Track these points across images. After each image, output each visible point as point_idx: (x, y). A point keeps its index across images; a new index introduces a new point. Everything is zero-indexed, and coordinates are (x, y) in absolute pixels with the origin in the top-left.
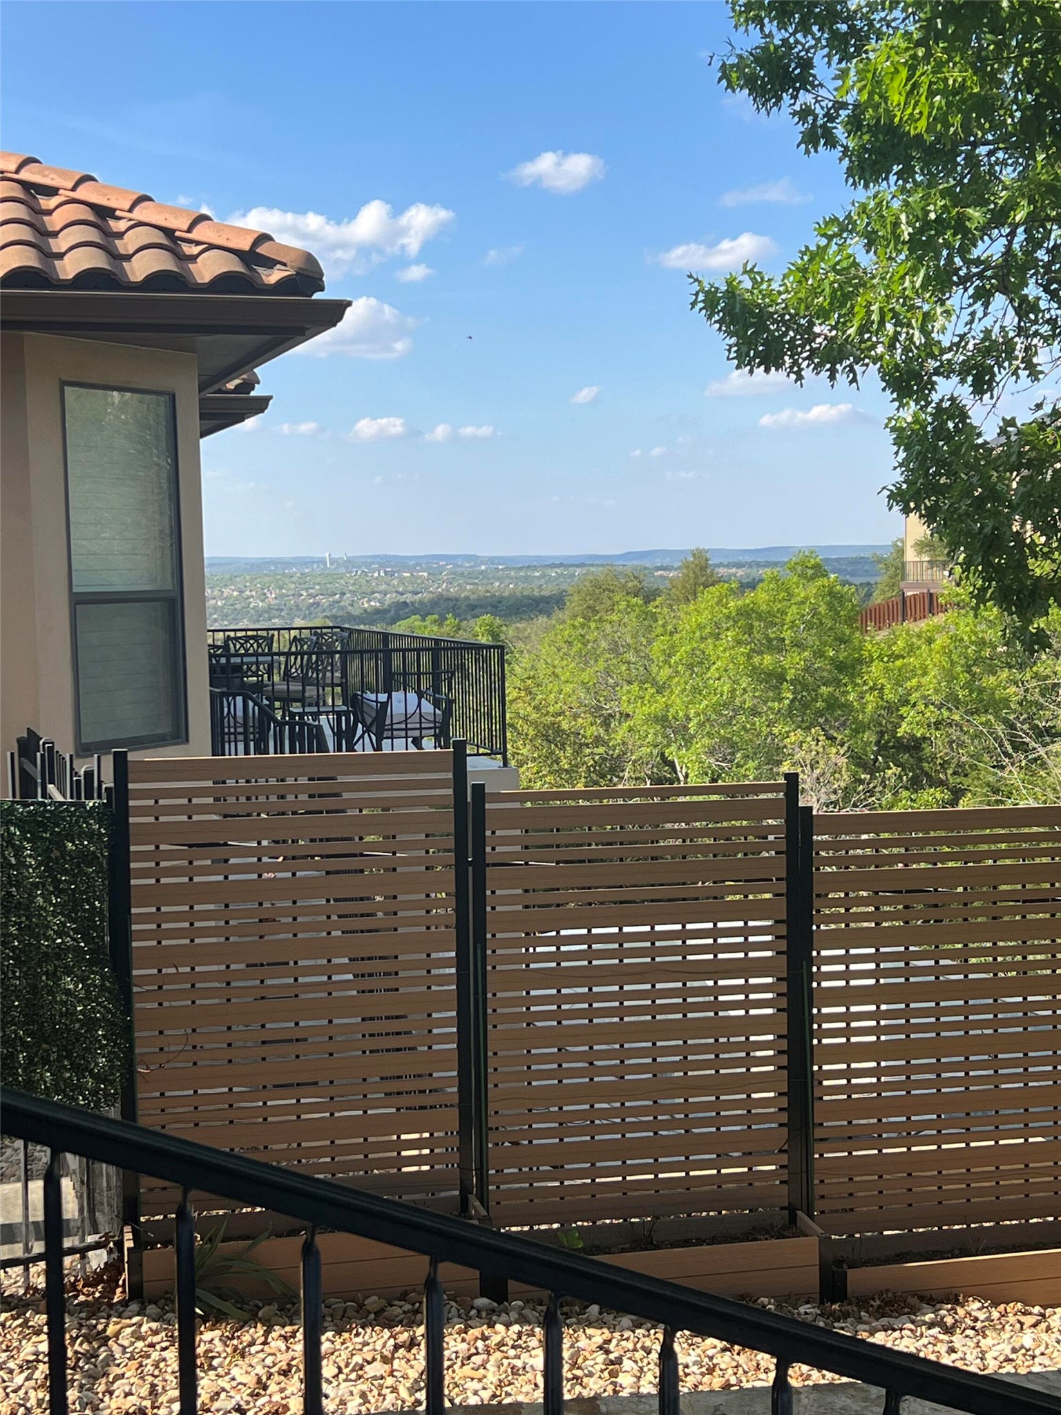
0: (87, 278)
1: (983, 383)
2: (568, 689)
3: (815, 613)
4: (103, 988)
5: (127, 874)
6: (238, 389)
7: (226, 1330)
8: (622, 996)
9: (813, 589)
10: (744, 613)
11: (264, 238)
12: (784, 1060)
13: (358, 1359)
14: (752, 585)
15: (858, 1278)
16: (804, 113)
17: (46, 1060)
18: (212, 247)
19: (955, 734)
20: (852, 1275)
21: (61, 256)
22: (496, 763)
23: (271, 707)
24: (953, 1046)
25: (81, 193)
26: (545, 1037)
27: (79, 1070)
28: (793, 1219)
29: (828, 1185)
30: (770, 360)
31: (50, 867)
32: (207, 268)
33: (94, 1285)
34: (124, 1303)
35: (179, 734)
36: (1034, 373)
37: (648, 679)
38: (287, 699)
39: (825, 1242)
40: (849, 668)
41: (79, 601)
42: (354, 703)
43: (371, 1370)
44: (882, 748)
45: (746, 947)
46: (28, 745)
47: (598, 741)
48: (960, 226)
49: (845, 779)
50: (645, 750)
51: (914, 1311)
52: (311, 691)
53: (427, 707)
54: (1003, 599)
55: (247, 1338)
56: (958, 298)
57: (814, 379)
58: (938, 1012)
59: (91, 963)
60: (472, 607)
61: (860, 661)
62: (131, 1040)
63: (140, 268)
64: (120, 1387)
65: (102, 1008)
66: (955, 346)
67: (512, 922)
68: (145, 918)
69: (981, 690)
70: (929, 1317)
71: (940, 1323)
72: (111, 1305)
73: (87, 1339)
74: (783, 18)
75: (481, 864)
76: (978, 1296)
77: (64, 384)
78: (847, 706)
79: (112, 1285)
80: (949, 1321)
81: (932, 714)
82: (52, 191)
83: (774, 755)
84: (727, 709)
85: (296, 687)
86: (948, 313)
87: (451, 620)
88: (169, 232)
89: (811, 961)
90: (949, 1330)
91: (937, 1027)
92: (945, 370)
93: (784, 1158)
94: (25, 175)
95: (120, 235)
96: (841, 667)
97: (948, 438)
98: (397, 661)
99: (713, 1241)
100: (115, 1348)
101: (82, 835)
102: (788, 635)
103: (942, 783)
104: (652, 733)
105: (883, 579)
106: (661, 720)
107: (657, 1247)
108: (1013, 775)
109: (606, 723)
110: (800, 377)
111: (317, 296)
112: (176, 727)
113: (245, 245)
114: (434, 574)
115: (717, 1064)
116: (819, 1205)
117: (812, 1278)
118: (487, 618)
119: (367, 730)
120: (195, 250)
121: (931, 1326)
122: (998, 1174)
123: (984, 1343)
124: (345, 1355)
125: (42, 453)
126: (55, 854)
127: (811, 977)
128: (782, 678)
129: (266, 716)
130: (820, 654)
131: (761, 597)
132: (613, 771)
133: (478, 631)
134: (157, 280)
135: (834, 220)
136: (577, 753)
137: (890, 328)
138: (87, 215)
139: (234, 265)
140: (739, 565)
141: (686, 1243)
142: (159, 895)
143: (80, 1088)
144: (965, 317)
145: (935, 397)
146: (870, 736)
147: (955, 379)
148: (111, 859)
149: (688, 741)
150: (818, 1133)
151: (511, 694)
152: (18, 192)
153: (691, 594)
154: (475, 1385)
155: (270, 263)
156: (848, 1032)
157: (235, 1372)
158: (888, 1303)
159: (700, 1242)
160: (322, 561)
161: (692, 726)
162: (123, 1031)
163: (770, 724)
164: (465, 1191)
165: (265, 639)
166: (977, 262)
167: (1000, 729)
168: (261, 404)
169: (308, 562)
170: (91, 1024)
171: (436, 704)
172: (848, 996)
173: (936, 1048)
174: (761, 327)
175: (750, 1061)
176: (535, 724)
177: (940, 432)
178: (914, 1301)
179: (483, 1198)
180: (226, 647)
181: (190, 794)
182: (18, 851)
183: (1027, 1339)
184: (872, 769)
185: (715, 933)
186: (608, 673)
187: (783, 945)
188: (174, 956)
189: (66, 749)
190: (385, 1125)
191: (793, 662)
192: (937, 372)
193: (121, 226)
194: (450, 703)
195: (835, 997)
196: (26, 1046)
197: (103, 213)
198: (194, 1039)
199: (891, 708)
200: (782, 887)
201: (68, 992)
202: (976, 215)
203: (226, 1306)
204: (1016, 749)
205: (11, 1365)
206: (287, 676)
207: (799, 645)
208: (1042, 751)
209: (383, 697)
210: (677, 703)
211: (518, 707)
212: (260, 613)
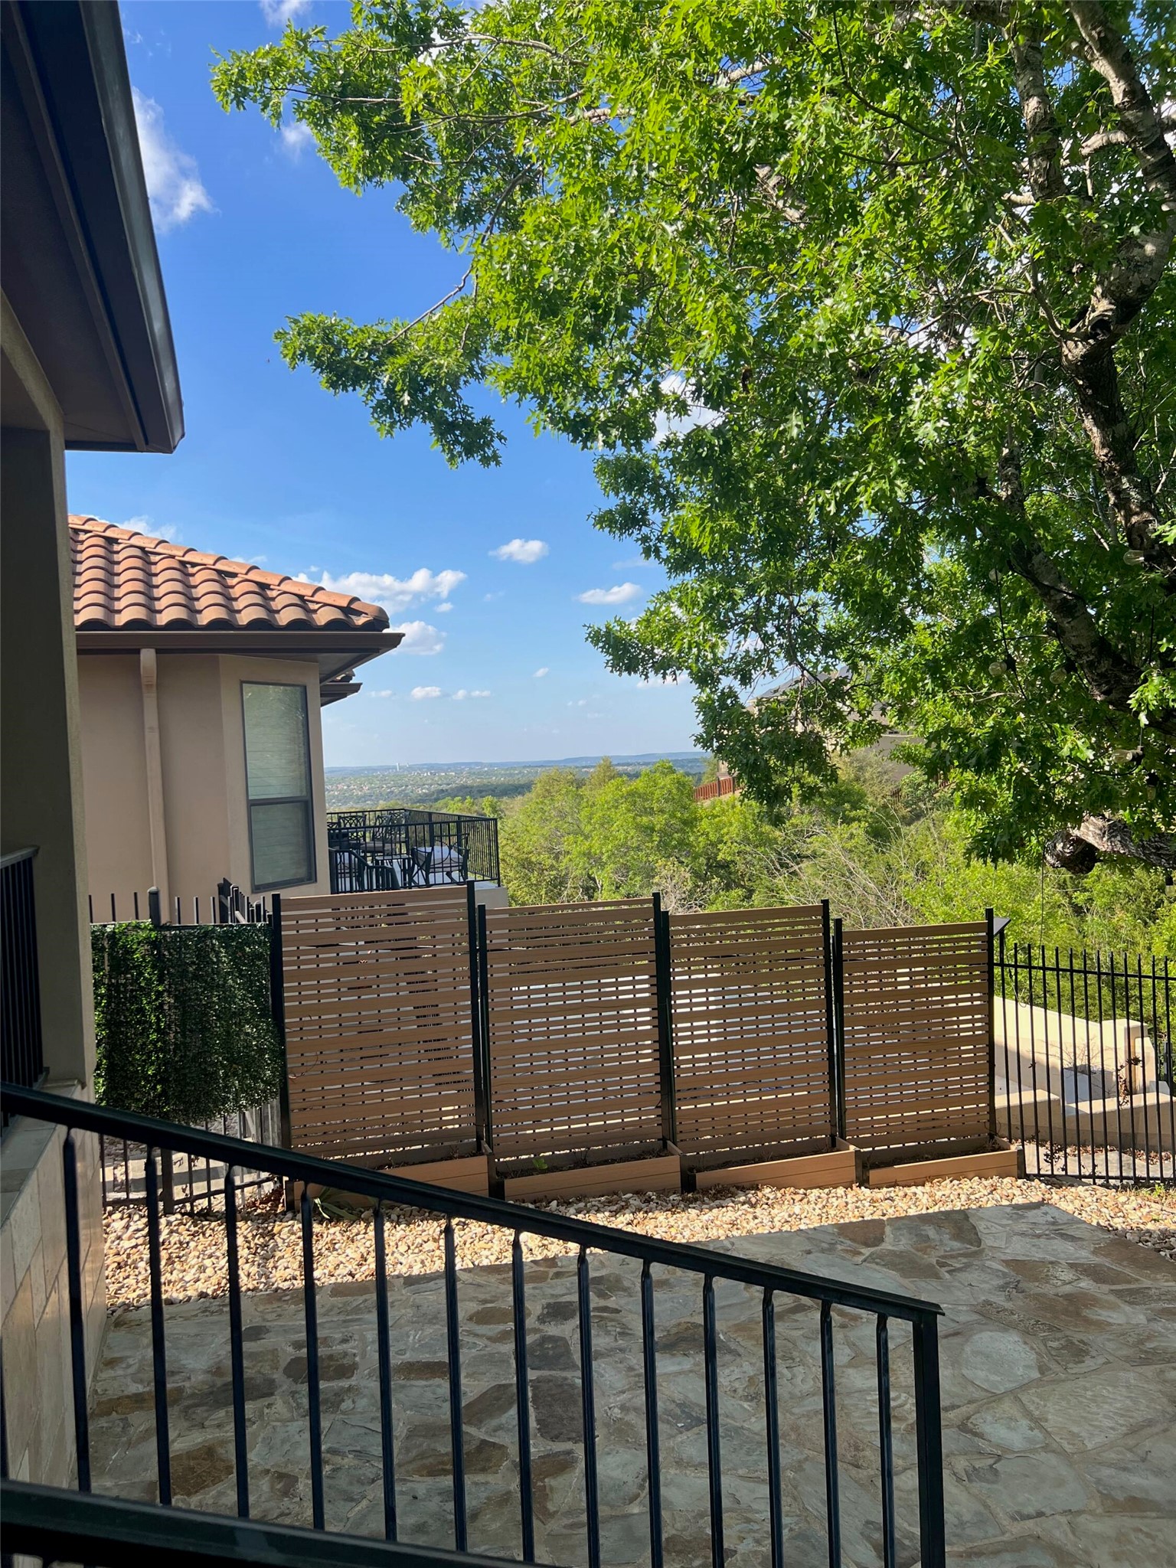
0: (255, 624)
1: (746, 680)
2: (535, 838)
3: (670, 792)
4: (268, 1031)
5: (281, 964)
6: (342, 680)
7: (342, 1226)
8: (565, 1022)
9: (668, 780)
10: (631, 794)
11: (355, 600)
12: (657, 1055)
13: (419, 1240)
14: (637, 775)
15: (702, 1178)
16: (645, 539)
17: (235, 1074)
18: (326, 605)
19: (749, 858)
20: (699, 1176)
21: (239, 611)
22: (493, 885)
23: (365, 857)
24: (751, 1043)
25: (250, 576)
26: (522, 1048)
27: (255, 1079)
28: (665, 1145)
29: (684, 1126)
30: (631, 668)
31: (236, 962)
32: (323, 617)
33: (266, 1202)
34: (284, 1213)
35: (311, 877)
36: (773, 672)
37: (579, 832)
38: (374, 852)
39: (683, 1157)
40: (690, 823)
41: (252, 804)
42: (413, 853)
43: (427, 1247)
44: (709, 866)
45: (634, 992)
46: (224, 888)
47: (552, 867)
48: (730, 597)
49: (690, 885)
50: (579, 872)
51: (734, 1195)
52: (388, 847)
53: (454, 854)
54: (760, 796)
55: (355, 1231)
56: (731, 636)
57: (655, 679)
58: (741, 1024)
59: (260, 1016)
60: (480, 792)
61: (696, 819)
62: (284, 1060)
63: (284, 618)
64: (281, 1264)
65: (268, 1041)
66: (730, 660)
67: (503, 983)
68: (292, 989)
69: (762, 833)
70: (742, 1199)
71: (748, 1202)
72: (276, 1215)
73: (262, 1236)
74: (629, 489)
75: (484, 951)
76: (768, 1184)
77: (242, 682)
78: (689, 845)
79: (276, 1202)
80: (753, 1200)
81: (735, 848)
82: (234, 575)
83: (650, 873)
84: (624, 848)
85: (379, 844)
86: (726, 644)
87: (469, 799)
88: (301, 597)
89: (670, 998)
90: (753, 1206)
91: (742, 1032)
92: (726, 672)
93: (659, 1112)
94: (219, 566)
95: (273, 599)
96: (685, 823)
97: (727, 707)
98: (436, 827)
99: (621, 1160)
100: (279, 1241)
101: (254, 943)
102: (655, 806)
103: (743, 887)
104: (582, 862)
105: (708, 770)
106: (588, 855)
107: (590, 1166)
108: (780, 881)
109: (557, 858)
110: (647, 677)
111: (385, 631)
112: (310, 873)
113: (345, 604)
114: (459, 773)
115: (620, 1058)
116: (679, 1137)
117: (677, 1180)
118: (490, 797)
119: (421, 868)
120: (316, 606)
121: (743, 1203)
122: (778, 1114)
123: (774, 1212)
124: (411, 1238)
125: (230, 724)
126: (239, 954)
127: (671, 1007)
128: (653, 830)
129: (362, 862)
130: (673, 816)
131: (639, 784)
132: (561, 883)
133: (485, 806)
134: (294, 624)
135: (662, 593)
136: (541, 874)
137: (695, 651)
138: (255, 588)
139: (338, 615)
140: (628, 764)
141: (606, 1162)
142: (300, 975)
143: (256, 1089)
144: (736, 644)
145: (720, 687)
146: (702, 860)
147: (731, 677)
148: (272, 956)
149: (603, 865)
150: (678, 1095)
151: (502, 841)
152: (215, 576)
153: (602, 783)
154: (487, 1253)
155: (359, 613)
156: (692, 1037)
157: (348, 1251)
158: (719, 1192)
159: (613, 1161)
160: (395, 768)
161: (604, 858)
162: (281, 1055)
163: (647, 855)
164: (479, 1138)
165: (359, 817)
166: (741, 615)
167: (773, 856)
168: (356, 688)
169: (388, 768)
170: (261, 1052)
171: (460, 852)
172: (691, 1017)
173: (742, 1044)
174: (626, 650)
175: (638, 1056)
176: (516, 858)
177: (723, 706)
178: (733, 1189)
179: (489, 1142)
180: (339, 823)
181: (316, 917)
182: (217, 954)
183: (797, 1209)
184: (705, 879)
185: (617, 984)
186: (557, 829)
187: (655, 989)
188: (309, 1010)
189: (245, 889)
190: (432, 1103)
191: (659, 821)
192: (721, 673)
193: (273, 594)
194: (467, 852)
195: (685, 1017)
196: (224, 1067)
197: (264, 587)
198: (321, 1058)
199: (713, 844)
200: (653, 957)
201: (247, 1034)
202: (740, 591)
203: (343, 1212)
204: (782, 866)
205: (218, 1254)
206: (374, 838)
207: (662, 811)
208: (796, 868)
209: (429, 850)
210: (596, 844)
211: (506, 849)
212: (359, 799)
